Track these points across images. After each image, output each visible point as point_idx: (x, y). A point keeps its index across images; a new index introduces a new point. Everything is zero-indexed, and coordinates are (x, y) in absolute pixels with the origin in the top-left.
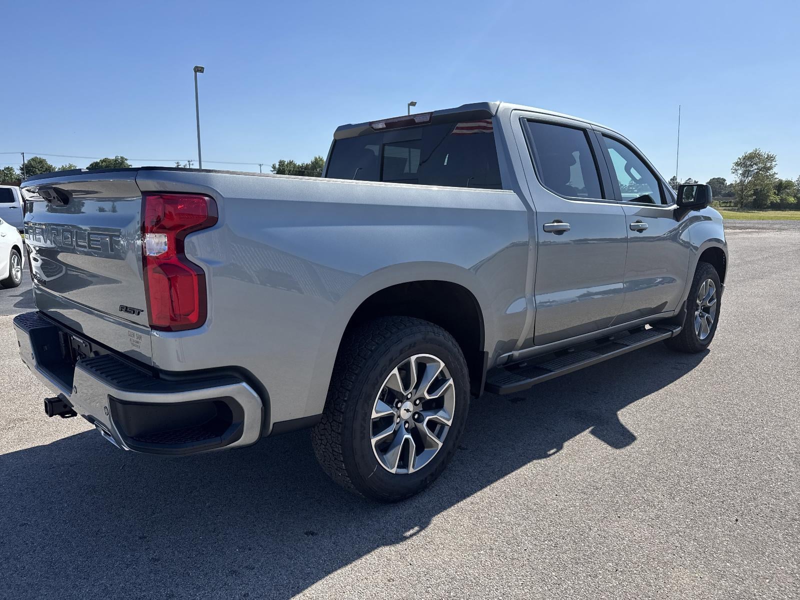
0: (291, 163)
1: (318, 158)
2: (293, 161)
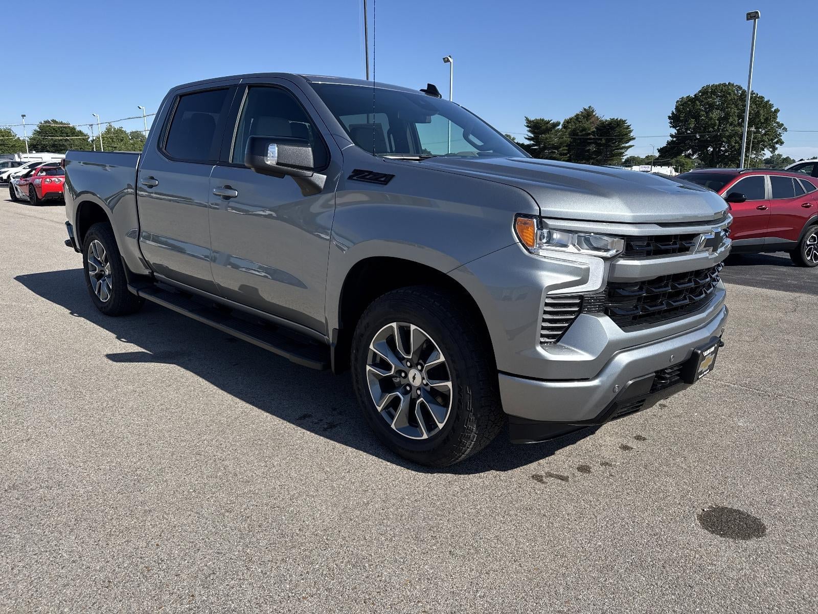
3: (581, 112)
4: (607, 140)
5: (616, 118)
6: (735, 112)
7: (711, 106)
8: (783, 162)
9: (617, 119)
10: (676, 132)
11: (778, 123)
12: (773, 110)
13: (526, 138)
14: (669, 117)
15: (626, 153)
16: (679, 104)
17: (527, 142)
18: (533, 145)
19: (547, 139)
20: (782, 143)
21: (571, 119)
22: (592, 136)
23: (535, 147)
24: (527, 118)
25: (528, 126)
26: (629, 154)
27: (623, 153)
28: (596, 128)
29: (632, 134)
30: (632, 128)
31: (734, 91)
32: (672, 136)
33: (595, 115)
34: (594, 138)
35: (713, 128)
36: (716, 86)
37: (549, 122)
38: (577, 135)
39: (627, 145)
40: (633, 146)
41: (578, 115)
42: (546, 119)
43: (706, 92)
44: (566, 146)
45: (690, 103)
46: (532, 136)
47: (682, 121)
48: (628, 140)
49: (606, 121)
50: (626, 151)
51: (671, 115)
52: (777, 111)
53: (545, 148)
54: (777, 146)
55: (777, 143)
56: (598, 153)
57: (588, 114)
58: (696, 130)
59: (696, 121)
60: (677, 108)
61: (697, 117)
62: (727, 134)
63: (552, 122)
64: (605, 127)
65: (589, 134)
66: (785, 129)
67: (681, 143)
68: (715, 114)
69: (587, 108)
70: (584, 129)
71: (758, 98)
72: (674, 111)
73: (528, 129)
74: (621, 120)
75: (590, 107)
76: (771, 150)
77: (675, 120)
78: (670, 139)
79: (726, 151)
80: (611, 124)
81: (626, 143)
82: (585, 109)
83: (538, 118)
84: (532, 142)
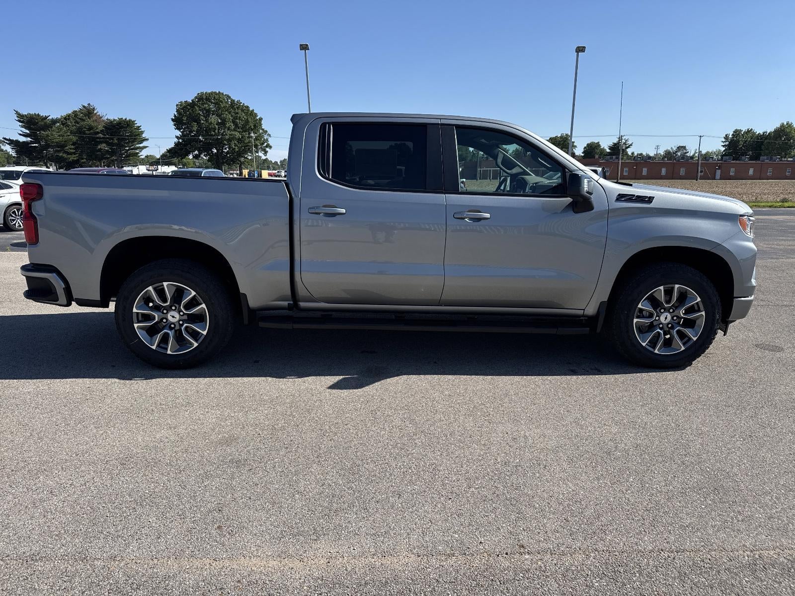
0: (749, 131)
1: (785, 124)
2: (752, 130)
3: (80, 109)
4: (118, 139)
5: (124, 118)
6: (230, 119)
7: (208, 112)
8: (264, 163)
9: (126, 119)
10: (181, 134)
11: (263, 130)
12: (258, 118)
13: (20, 134)
14: (173, 120)
15: (141, 154)
16: (179, 108)
17: (22, 139)
18: (31, 142)
19: (48, 136)
20: (271, 147)
21: (69, 116)
22: (101, 135)
23: (35, 145)
24: (17, 112)
25: (19, 121)
26: (143, 154)
27: (138, 153)
28: (104, 127)
29: (144, 135)
30: (142, 129)
31: (225, 100)
32: (177, 137)
33: (96, 113)
34: (103, 138)
35: (214, 131)
36: (209, 93)
37: (46, 118)
38: (85, 134)
39: (141, 145)
40: (147, 147)
41: (76, 111)
42: (43, 114)
43: (203, 98)
44: (72, 145)
45: (189, 107)
46: (28, 132)
47: (185, 124)
48: (142, 141)
49: (114, 120)
50: (141, 151)
51: (174, 118)
52: (261, 119)
53: (47, 146)
54: (267, 149)
55: (267, 146)
56: (113, 153)
57: (88, 112)
58: (199, 133)
59: (198, 124)
60: (177, 111)
61: (197, 121)
62: (227, 137)
63: (50, 118)
64: (114, 126)
65: (98, 133)
66: (269, 135)
67: (187, 145)
68: (214, 119)
69: (86, 105)
70: (91, 128)
71: (245, 107)
72: (176, 113)
73: (21, 124)
74: (130, 120)
75: (89, 104)
76: (263, 152)
77: (178, 122)
78: (176, 140)
79: (227, 153)
80: (120, 124)
81: (140, 144)
82: (84, 107)
83: (32, 112)
84: (29, 139)
